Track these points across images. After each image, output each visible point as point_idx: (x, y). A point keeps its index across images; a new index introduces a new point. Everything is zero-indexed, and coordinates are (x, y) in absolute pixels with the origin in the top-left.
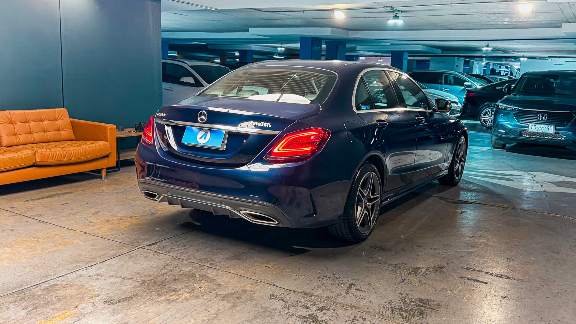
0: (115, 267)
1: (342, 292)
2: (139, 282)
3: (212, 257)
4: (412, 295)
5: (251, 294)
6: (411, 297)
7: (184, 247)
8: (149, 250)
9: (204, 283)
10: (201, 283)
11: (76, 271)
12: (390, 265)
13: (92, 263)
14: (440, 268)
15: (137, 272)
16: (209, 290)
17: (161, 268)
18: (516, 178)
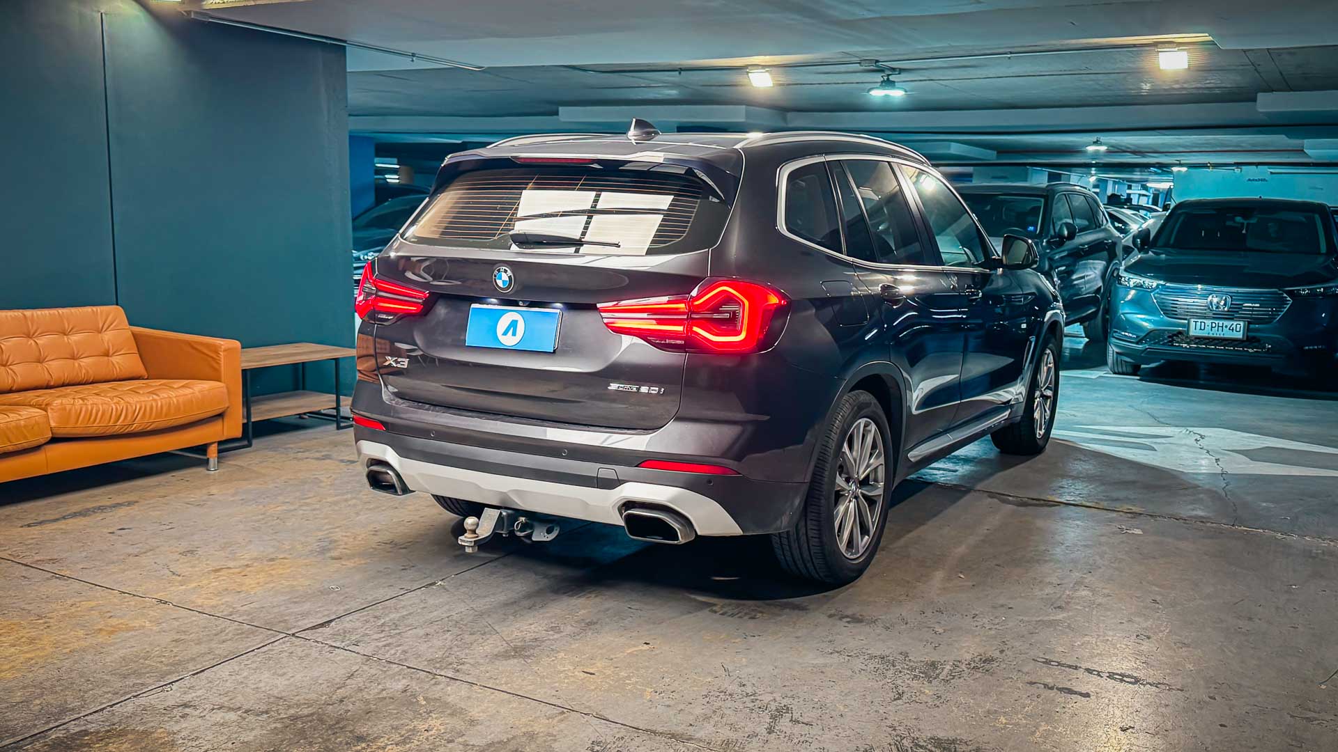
0: (228, 684)
1: (758, 729)
2: (284, 720)
3: (458, 653)
4: (919, 730)
5: (545, 741)
6: (916, 734)
7: (394, 630)
8: (309, 640)
9: (436, 718)
10: (430, 718)
11: (134, 697)
12: (872, 657)
13: (174, 675)
14: (984, 662)
15: (280, 696)
16: (447, 736)
17: (337, 684)
18: (1159, 443)
